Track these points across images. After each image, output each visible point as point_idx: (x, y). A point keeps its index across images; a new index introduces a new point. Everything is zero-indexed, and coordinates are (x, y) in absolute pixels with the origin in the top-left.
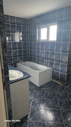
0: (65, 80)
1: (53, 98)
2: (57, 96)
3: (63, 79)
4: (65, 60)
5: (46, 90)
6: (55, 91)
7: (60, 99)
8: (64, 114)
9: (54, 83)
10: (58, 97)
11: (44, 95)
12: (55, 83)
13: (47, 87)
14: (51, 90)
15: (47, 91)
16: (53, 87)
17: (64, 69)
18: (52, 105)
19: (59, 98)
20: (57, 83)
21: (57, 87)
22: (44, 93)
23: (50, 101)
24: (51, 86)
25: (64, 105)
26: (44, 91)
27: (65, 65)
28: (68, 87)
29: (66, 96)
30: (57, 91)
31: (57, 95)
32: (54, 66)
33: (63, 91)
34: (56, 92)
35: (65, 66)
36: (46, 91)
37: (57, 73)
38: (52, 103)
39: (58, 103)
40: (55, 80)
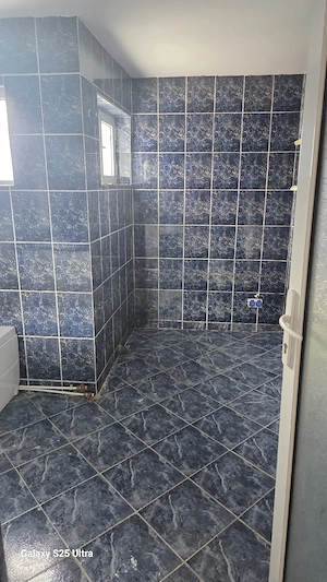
0: (88, 369)
1: (73, 475)
2: (87, 454)
3: (81, 365)
4: (76, 273)
5: (17, 451)
6: (63, 441)
7: (106, 463)
8: (159, 519)
9: (38, 403)
10: (94, 461)
11: (22, 482)
12: (39, 397)
13: (13, 438)
14: (40, 441)
15: (22, 458)
16: (45, 423)
17: (78, 320)
18: (92, 514)
19: (100, 461)
20: (53, 396)
21: (64, 413)
22: (13, 475)
23: (69, 501)
24: (29, 420)
25: (137, 484)
26: (9, 465)
27: (81, 296)
28: (107, 396)
29: (125, 437)
30: (73, 433)
31: (82, 450)
32: (21, 315)
33: (100, 420)
34: (71, 438)
35: (82, 304)
36: (18, 456)
37: (44, 348)
38: (83, 503)
39: (112, 488)
40: (37, 384)
